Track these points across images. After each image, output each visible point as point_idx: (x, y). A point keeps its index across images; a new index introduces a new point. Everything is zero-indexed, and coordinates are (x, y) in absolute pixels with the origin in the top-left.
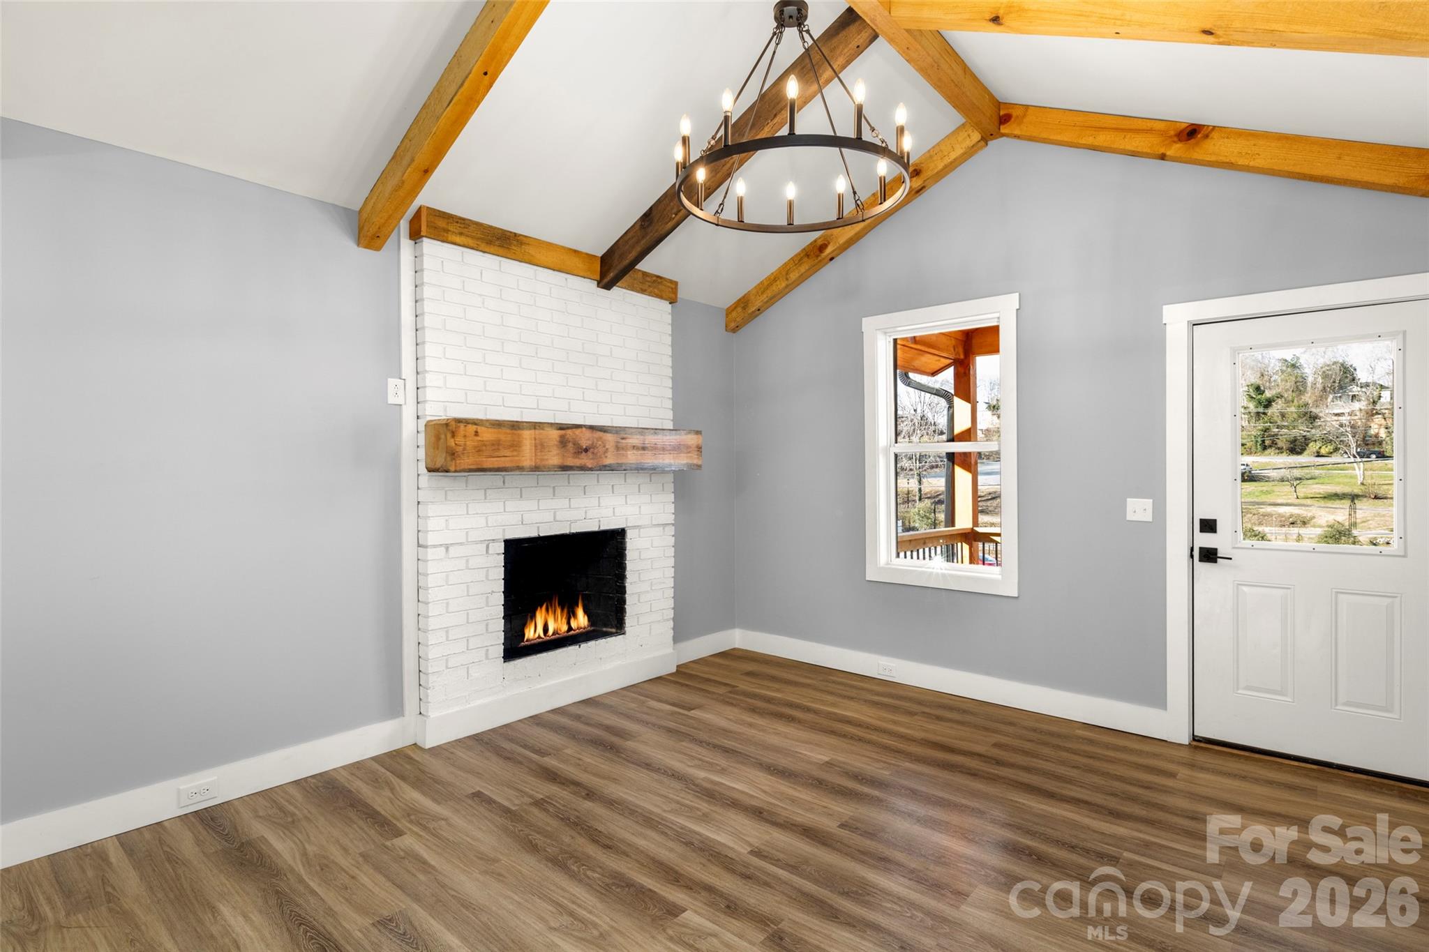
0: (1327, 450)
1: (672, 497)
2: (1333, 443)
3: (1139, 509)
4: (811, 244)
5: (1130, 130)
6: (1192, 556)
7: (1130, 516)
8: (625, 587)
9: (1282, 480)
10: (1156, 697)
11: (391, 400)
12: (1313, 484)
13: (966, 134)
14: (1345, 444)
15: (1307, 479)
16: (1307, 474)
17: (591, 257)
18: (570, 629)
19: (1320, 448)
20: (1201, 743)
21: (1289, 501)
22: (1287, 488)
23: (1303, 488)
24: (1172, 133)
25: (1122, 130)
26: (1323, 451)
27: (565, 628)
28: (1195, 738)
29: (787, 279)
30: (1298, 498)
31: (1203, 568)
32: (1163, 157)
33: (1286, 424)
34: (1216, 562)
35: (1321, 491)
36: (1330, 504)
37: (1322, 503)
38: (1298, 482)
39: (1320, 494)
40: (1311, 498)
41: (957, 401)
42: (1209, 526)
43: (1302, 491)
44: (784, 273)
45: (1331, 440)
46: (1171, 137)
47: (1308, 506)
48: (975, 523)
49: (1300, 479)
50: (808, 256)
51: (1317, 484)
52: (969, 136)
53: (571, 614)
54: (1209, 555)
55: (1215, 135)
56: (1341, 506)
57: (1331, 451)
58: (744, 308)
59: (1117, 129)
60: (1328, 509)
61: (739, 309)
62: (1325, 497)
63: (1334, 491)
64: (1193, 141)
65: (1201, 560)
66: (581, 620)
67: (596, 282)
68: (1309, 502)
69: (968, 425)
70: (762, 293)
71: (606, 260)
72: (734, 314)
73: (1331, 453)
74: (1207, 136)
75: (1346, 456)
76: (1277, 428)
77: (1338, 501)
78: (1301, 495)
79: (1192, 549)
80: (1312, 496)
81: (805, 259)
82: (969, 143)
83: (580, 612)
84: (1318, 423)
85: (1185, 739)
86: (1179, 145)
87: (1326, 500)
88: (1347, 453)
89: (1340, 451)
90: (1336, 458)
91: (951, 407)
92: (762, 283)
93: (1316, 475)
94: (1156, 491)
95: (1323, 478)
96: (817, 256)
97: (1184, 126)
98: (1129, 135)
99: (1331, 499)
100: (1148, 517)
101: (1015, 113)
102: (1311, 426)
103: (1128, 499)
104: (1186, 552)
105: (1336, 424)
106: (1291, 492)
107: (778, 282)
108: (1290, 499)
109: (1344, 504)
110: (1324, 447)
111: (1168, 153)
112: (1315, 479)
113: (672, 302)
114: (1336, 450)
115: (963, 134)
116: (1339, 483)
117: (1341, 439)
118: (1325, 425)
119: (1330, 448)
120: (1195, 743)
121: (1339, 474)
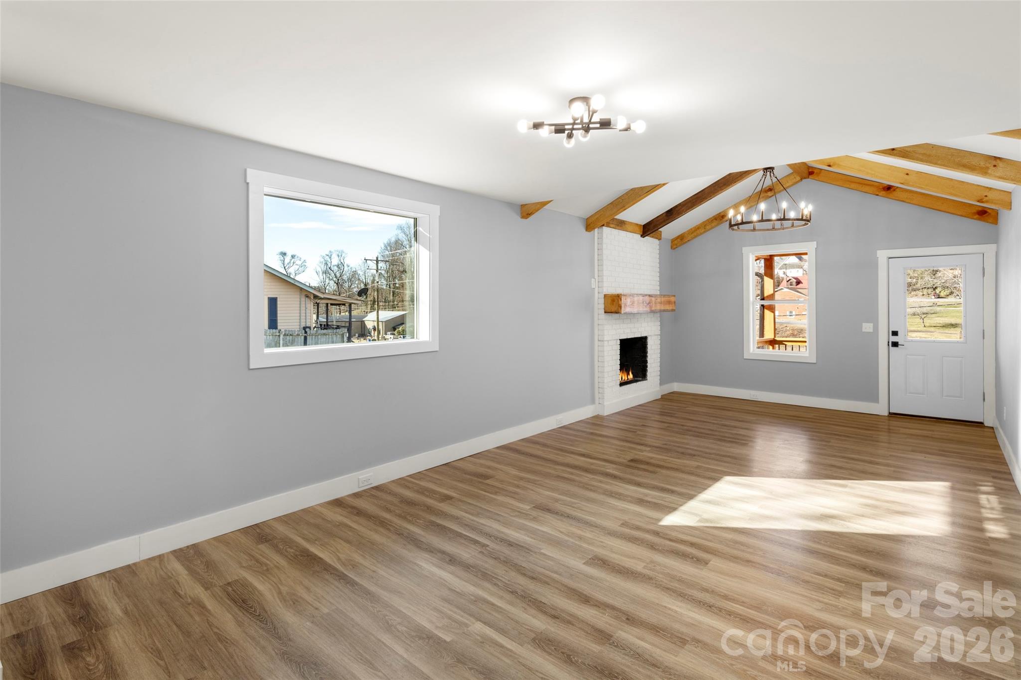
0: (945, 293)
1: (659, 323)
2: (949, 288)
3: (867, 327)
4: (718, 214)
5: (864, 184)
6: (889, 345)
7: (864, 330)
8: (647, 361)
9: (914, 314)
10: (875, 399)
11: (592, 287)
12: (935, 317)
13: (793, 177)
14: (957, 289)
15: (932, 314)
16: (931, 310)
17: (641, 225)
18: (628, 379)
19: (940, 292)
20: (892, 415)
21: (919, 329)
22: (918, 320)
23: (929, 320)
24: (881, 187)
25: (861, 184)
26: (942, 294)
27: (627, 378)
28: (890, 413)
29: (705, 229)
30: (925, 327)
31: (893, 349)
32: (877, 195)
33: (916, 275)
34: (898, 346)
35: (941, 322)
36: (947, 331)
37: (942, 330)
38: (925, 315)
39: (940, 324)
40: (935, 326)
41: (766, 278)
42: (895, 333)
43: (928, 322)
44: (703, 226)
45: (948, 287)
46: (880, 188)
47: (932, 332)
48: (775, 336)
49: (927, 314)
50: (716, 219)
51: (938, 317)
52: (795, 178)
53: (628, 374)
54: (895, 344)
55: (897, 190)
56: (955, 332)
57: (948, 294)
58: (682, 240)
59: (859, 183)
60: (946, 334)
61: (679, 240)
62: (943, 326)
63: (950, 322)
64: (888, 191)
65: (892, 346)
66: (631, 376)
67: (640, 235)
68: (932, 329)
69: (771, 292)
70: (692, 234)
71: (645, 226)
72: (676, 242)
73: (948, 295)
74: (894, 190)
75: (959, 297)
76: (910, 278)
77: (952, 329)
78: (927, 324)
79: (889, 342)
80: (935, 325)
81: (715, 221)
82: (794, 180)
83: (630, 373)
84: (939, 274)
85: (886, 414)
86: (884, 192)
87: (944, 328)
88: (958, 295)
89: (954, 294)
90: (951, 300)
91: (763, 281)
92: (691, 229)
93: (938, 311)
94: (875, 320)
95: (943, 313)
96: (721, 220)
97: (886, 185)
98: (864, 186)
99: (947, 328)
100: (871, 330)
101: (815, 171)
102: (934, 277)
103: (863, 324)
104: (887, 343)
105: (951, 276)
106: (920, 322)
107: (700, 230)
108: (919, 327)
109: (956, 331)
110: (943, 291)
111: (880, 194)
112: (936, 313)
113: (660, 239)
114: (952, 293)
115: (792, 177)
116: (953, 317)
117: (955, 286)
118: (944, 276)
119: (947, 292)
120: (890, 415)
121: (953, 310)
